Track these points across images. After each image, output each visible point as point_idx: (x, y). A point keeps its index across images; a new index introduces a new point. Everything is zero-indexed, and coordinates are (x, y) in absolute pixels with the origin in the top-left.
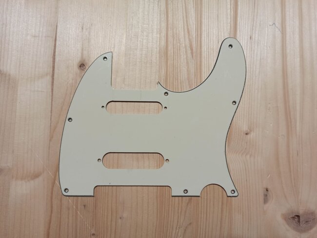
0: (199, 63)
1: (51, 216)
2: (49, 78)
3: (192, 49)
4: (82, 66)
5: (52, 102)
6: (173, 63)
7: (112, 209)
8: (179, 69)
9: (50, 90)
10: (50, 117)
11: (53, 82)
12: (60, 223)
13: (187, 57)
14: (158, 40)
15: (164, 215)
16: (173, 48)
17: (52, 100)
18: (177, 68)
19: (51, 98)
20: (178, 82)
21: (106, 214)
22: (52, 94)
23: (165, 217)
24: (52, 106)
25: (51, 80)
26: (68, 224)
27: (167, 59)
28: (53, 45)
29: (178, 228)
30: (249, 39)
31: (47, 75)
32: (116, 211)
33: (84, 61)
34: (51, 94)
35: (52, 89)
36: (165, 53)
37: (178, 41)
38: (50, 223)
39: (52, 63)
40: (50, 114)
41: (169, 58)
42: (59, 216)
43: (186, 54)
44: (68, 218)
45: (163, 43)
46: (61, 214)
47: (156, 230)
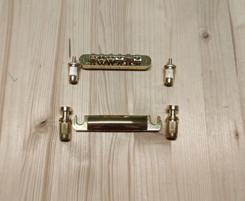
2: (235, 25)
4: (206, 37)
31: (238, 28)
33: (204, 41)
39: (235, 39)
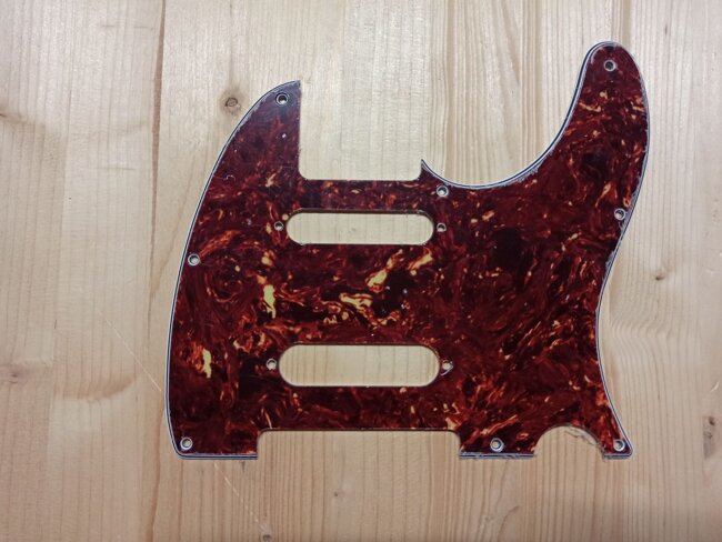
0: (533, 94)
1: (156, 491)
3: (515, 60)
5: (155, 197)
6: (467, 94)
7: (313, 471)
8: (482, 111)
9: (149, 166)
10: (150, 236)
11: (156, 146)
12: (180, 508)
13: (502, 78)
14: (428, 36)
15: (448, 488)
16: (468, 56)
17: (155, 193)
18: (478, 108)
19: (152, 186)
20: (479, 144)
21: (298, 484)
22: (155, 175)
23: (451, 492)
24: (154, 206)
25: (152, 140)
26: (201, 511)
27: (451, 86)
28: (156, 48)
29: (484, 520)
30: (663, 33)
32: (324, 478)
34: (152, 176)
35: (155, 164)
36: (444, 71)
37: (479, 38)
38: (154, 508)
40: (150, 227)
41: (456, 83)
42: (178, 490)
43: (502, 73)
44: (201, 495)
45: (441, 44)
46: (181, 486)
47: (427, 525)
